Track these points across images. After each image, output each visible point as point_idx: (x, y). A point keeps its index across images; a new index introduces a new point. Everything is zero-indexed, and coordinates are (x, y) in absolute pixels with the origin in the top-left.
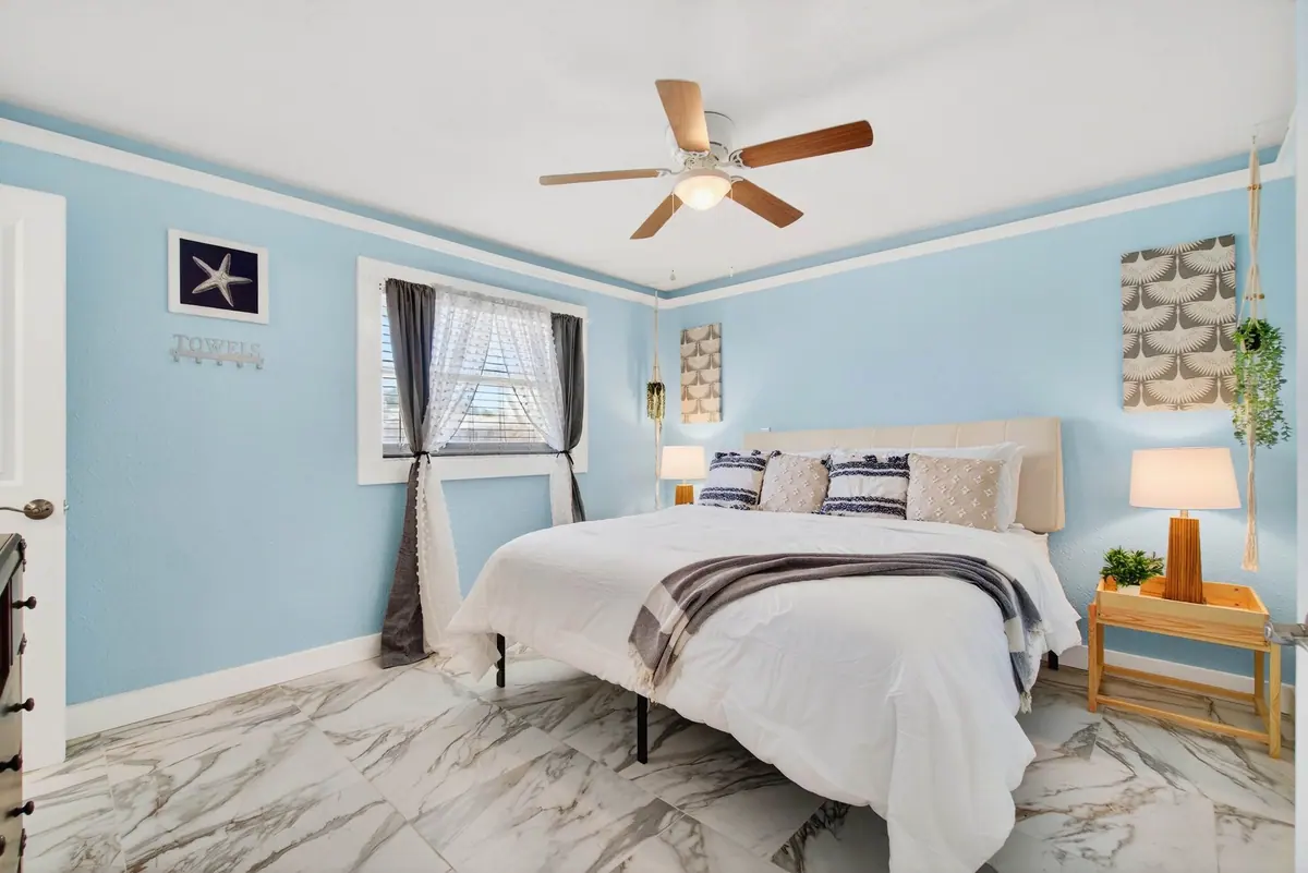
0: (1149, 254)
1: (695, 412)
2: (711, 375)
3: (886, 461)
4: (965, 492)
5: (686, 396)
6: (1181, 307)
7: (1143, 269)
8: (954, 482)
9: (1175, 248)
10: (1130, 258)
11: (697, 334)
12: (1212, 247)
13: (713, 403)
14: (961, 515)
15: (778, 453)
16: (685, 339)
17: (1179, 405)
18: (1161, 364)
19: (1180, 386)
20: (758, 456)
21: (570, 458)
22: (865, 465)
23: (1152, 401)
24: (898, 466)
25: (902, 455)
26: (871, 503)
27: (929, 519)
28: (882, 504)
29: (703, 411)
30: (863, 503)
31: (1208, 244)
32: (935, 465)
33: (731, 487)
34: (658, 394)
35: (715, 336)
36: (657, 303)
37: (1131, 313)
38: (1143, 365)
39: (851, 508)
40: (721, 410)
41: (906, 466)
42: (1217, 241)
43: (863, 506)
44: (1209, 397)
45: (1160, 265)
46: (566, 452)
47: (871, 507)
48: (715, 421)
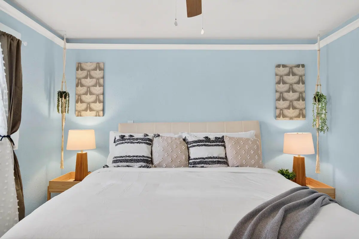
0: (284, 66)
1: (86, 110)
2: (98, 90)
3: (214, 139)
4: (252, 153)
5: (79, 100)
6: (292, 85)
7: (283, 71)
8: (247, 148)
9: (291, 66)
10: (278, 66)
11: (89, 66)
12: (299, 67)
13: (98, 106)
14: (253, 163)
15: (159, 136)
16: (79, 67)
17: (291, 118)
18: (287, 103)
19: (291, 112)
20: (147, 137)
21: (11, 141)
22: (206, 142)
23: (284, 116)
24: (220, 142)
25: (221, 136)
26: (215, 160)
27: (241, 166)
28: (220, 160)
29: (91, 110)
30: (211, 160)
31: (298, 66)
32: (237, 141)
33: (136, 155)
34: (65, 98)
35: (101, 69)
36: (65, 45)
37: (279, 85)
38: (282, 104)
39: (206, 163)
40: (103, 110)
41: (223, 142)
42: (301, 66)
43: (211, 161)
44: (298, 116)
45: (286, 70)
46: (8, 137)
47: (215, 161)
48: (99, 116)
